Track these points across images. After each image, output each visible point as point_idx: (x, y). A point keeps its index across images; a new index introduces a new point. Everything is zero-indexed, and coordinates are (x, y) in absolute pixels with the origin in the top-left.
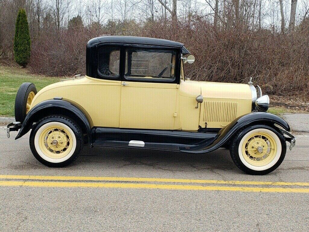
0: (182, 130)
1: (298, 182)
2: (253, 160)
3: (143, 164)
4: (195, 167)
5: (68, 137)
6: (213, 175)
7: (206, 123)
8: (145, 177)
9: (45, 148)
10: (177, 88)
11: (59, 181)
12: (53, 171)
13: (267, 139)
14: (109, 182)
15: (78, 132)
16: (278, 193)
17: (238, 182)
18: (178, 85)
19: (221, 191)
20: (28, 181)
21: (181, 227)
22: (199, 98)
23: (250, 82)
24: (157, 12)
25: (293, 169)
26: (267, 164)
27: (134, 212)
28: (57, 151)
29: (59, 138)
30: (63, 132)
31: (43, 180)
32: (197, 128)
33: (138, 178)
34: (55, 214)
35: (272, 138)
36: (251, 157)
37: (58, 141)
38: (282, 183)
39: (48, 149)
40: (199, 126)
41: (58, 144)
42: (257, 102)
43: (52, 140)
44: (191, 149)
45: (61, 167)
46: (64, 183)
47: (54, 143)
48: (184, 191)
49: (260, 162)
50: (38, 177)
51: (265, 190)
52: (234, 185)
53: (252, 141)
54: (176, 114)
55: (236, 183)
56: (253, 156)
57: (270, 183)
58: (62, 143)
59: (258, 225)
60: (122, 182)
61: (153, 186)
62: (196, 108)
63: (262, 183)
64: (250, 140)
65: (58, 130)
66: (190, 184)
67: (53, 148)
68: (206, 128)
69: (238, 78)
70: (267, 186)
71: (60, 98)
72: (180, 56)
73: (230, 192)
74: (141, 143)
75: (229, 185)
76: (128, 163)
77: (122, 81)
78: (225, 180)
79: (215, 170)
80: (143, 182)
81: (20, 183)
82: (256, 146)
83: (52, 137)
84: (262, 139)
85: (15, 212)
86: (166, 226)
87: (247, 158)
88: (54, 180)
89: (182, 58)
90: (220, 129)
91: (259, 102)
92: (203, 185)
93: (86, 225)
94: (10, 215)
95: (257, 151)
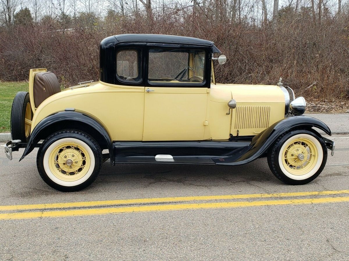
0: (212, 140)
1: (343, 189)
2: (292, 169)
3: (170, 181)
4: (228, 181)
5: (83, 155)
6: (252, 189)
7: (238, 131)
8: (181, 196)
9: (56, 169)
10: (208, 93)
11: (84, 208)
12: (69, 196)
13: (307, 145)
14: (143, 204)
15: (96, 149)
16: (330, 203)
17: (283, 195)
18: (209, 89)
19: (270, 206)
20: (46, 210)
21: (249, 251)
22: (231, 103)
23: (280, 83)
24: (127, 3)
25: (331, 175)
26: (308, 172)
27: (189, 239)
28: (71, 173)
29: (73, 156)
30: (77, 149)
31: (64, 209)
32: (228, 137)
33: (174, 197)
34: (99, 248)
35: (312, 143)
36: (291, 166)
37: (73, 161)
38: (329, 192)
39: (60, 171)
40: (231, 134)
41: (73, 164)
42: (292, 104)
43: (65, 159)
44: (226, 160)
45: (78, 191)
46: (90, 210)
47: (69, 163)
48: (232, 209)
49: (300, 171)
50: (55, 206)
51: (316, 201)
52: (281, 198)
53: (292, 148)
54: (206, 122)
55: (282, 196)
56: (293, 165)
57: (317, 193)
58: (76, 163)
59: (327, 241)
60: (158, 203)
61: (195, 206)
62: (227, 114)
63: (308, 193)
64: (289, 147)
65: (71, 147)
66: (234, 200)
67: (65, 169)
68: (237, 136)
69: (229, 78)
70: (316, 196)
71: (73, 109)
72: (211, 57)
73: (281, 206)
74: (168, 158)
75: (276, 198)
76: (152, 181)
77: (145, 86)
78: (268, 193)
79: (252, 182)
80: (182, 202)
81: (38, 214)
82: (296, 153)
83: (64, 156)
84: (302, 146)
85: (50, 251)
86: (232, 251)
87: (287, 167)
88: (77, 208)
89: (213, 58)
90: (253, 136)
91: (294, 105)
92: (247, 200)
93: (141, 258)
94: (45, 254)
95: (298, 159)
